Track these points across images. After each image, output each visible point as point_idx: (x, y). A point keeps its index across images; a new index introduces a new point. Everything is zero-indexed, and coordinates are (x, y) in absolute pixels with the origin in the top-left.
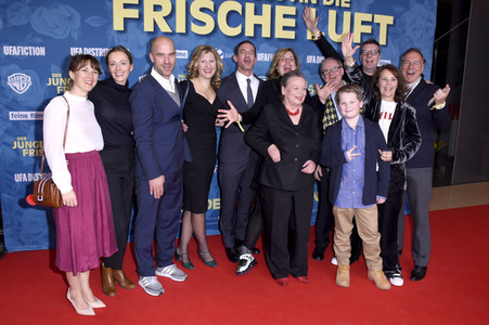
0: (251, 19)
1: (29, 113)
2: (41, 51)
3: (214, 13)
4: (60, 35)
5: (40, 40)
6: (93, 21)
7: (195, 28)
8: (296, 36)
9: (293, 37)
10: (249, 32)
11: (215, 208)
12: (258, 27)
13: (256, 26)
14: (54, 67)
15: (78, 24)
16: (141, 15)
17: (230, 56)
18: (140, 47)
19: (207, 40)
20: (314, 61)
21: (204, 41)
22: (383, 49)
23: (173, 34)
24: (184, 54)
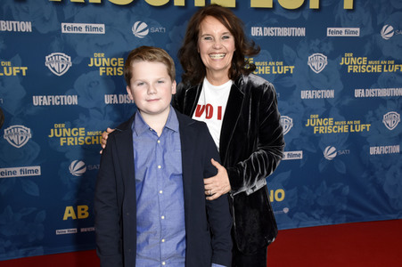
8: (237, 4)
10: (180, 1)
17: (157, 30)
18: (44, 20)
19: (127, 11)
20: (261, 34)
21: (123, 13)
22: (350, 14)
23: (86, 4)
24: (100, 28)
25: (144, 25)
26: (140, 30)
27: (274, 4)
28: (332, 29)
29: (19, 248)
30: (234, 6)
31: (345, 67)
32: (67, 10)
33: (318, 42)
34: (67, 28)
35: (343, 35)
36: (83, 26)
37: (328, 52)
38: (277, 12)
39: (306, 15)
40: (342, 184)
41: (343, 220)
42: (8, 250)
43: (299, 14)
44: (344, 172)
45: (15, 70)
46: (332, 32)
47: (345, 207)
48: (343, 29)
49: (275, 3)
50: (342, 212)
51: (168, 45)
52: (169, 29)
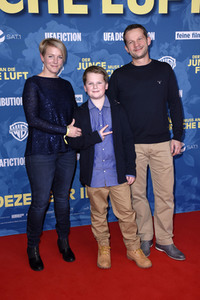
8: (89, 10)
10: (33, 8)
11: (7, 205)
12: (43, 3)
17: (13, 37)
20: (112, 39)
22: (197, 18)
27: (124, 10)
28: (180, 33)
30: (86, 12)
31: (193, 68)
33: (167, 45)
35: (191, 38)
37: (176, 54)
38: (128, 18)
39: (155, 20)
40: (190, 176)
41: (192, 208)
43: (149, 19)
44: (193, 165)
46: (180, 35)
47: (194, 197)
48: (191, 33)
49: (126, 9)
50: (192, 201)
51: (24, 53)
52: (25, 36)
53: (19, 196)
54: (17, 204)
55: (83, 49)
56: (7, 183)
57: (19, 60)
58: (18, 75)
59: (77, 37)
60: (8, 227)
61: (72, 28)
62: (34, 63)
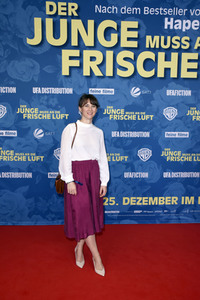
0: (162, 64)
1: (4, 132)
2: (13, 90)
3: (134, 61)
4: (26, 79)
5: (13, 82)
6: (48, 69)
7: (120, 73)
8: (198, 75)
9: (196, 77)
10: (161, 74)
11: (132, 204)
12: (167, 70)
13: (166, 69)
14: (21, 101)
15: (38, 71)
16: (81, 64)
18: (80, 87)
19: (128, 81)
21: (126, 82)
23: (104, 77)
24: (111, 91)
25: (138, 89)
26: (135, 92)
29: (59, 219)
32: (93, 81)
34: (92, 91)
36: (102, 90)
42: (53, 219)
45: (62, 116)
51: (152, 102)
52: (153, 92)
53: (140, 199)
54: (138, 203)
55: (192, 102)
56: (133, 189)
57: (148, 108)
58: (147, 117)
59: (188, 93)
60: (131, 218)
61: (186, 87)
62: (158, 110)
